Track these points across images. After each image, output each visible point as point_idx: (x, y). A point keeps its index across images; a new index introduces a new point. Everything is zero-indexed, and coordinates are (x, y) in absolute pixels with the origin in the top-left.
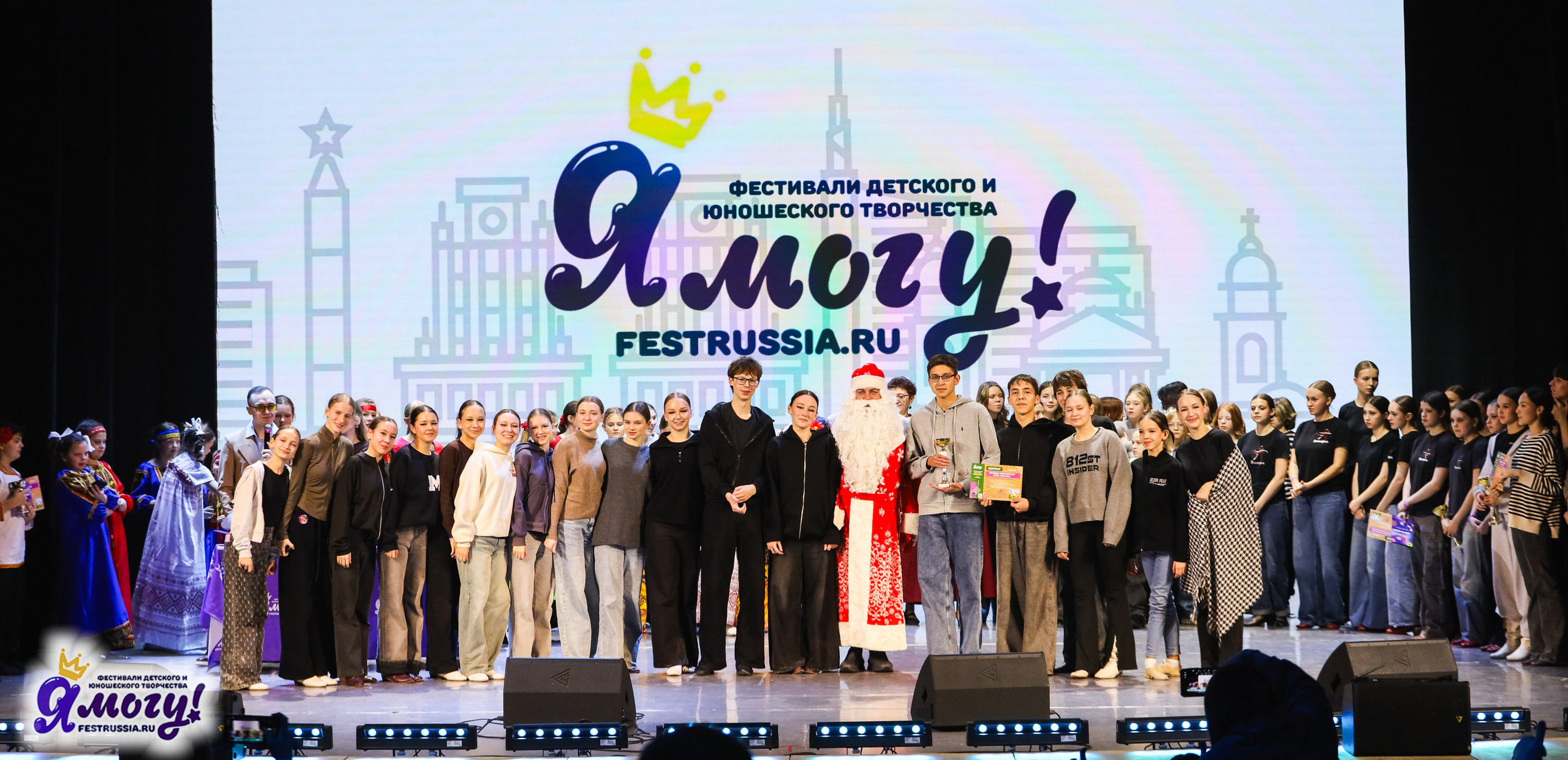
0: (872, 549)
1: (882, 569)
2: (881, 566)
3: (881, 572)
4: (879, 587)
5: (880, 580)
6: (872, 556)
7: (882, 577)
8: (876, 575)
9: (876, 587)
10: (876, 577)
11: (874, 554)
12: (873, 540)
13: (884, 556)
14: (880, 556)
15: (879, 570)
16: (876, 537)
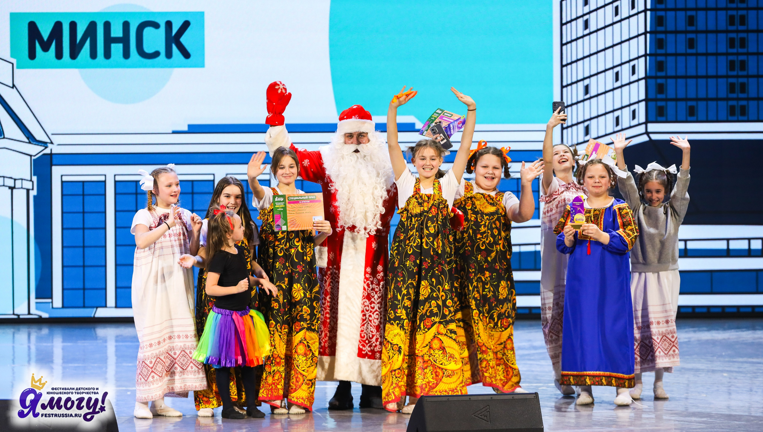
0: (365, 282)
1: (374, 303)
2: (373, 300)
3: (373, 305)
4: (371, 321)
5: (371, 314)
6: (364, 289)
7: (373, 310)
8: (367, 309)
9: (367, 319)
10: (367, 311)
11: (366, 287)
12: (366, 273)
13: (376, 290)
14: (373, 289)
15: (371, 304)
16: (369, 270)
